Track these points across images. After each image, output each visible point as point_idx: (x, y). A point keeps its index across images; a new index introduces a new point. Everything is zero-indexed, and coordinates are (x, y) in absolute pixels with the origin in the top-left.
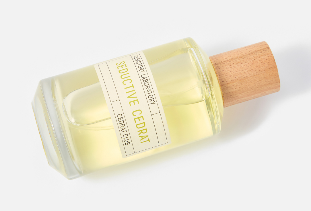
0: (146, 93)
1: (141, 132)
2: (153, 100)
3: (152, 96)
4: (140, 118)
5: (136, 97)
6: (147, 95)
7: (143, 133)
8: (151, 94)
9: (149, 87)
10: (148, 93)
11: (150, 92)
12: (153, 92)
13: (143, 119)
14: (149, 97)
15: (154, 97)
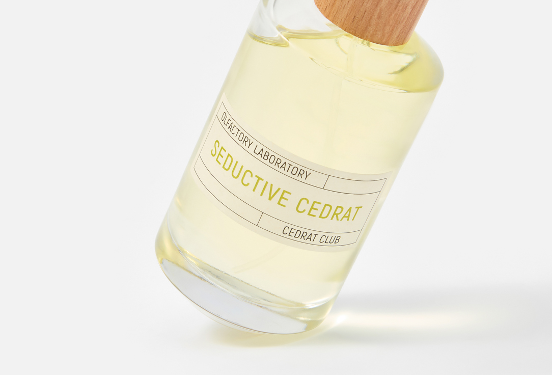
0: (285, 172)
1: (335, 216)
2: (302, 172)
3: (296, 169)
4: (314, 207)
5: (279, 189)
6: (289, 173)
7: (339, 214)
8: (291, 168)
9: (279, 161)
10: (286, 169)
11: (287, 166)
12: (291, 163)
13: (320, 203)
14: (294, 173)
15: (300, 168)
